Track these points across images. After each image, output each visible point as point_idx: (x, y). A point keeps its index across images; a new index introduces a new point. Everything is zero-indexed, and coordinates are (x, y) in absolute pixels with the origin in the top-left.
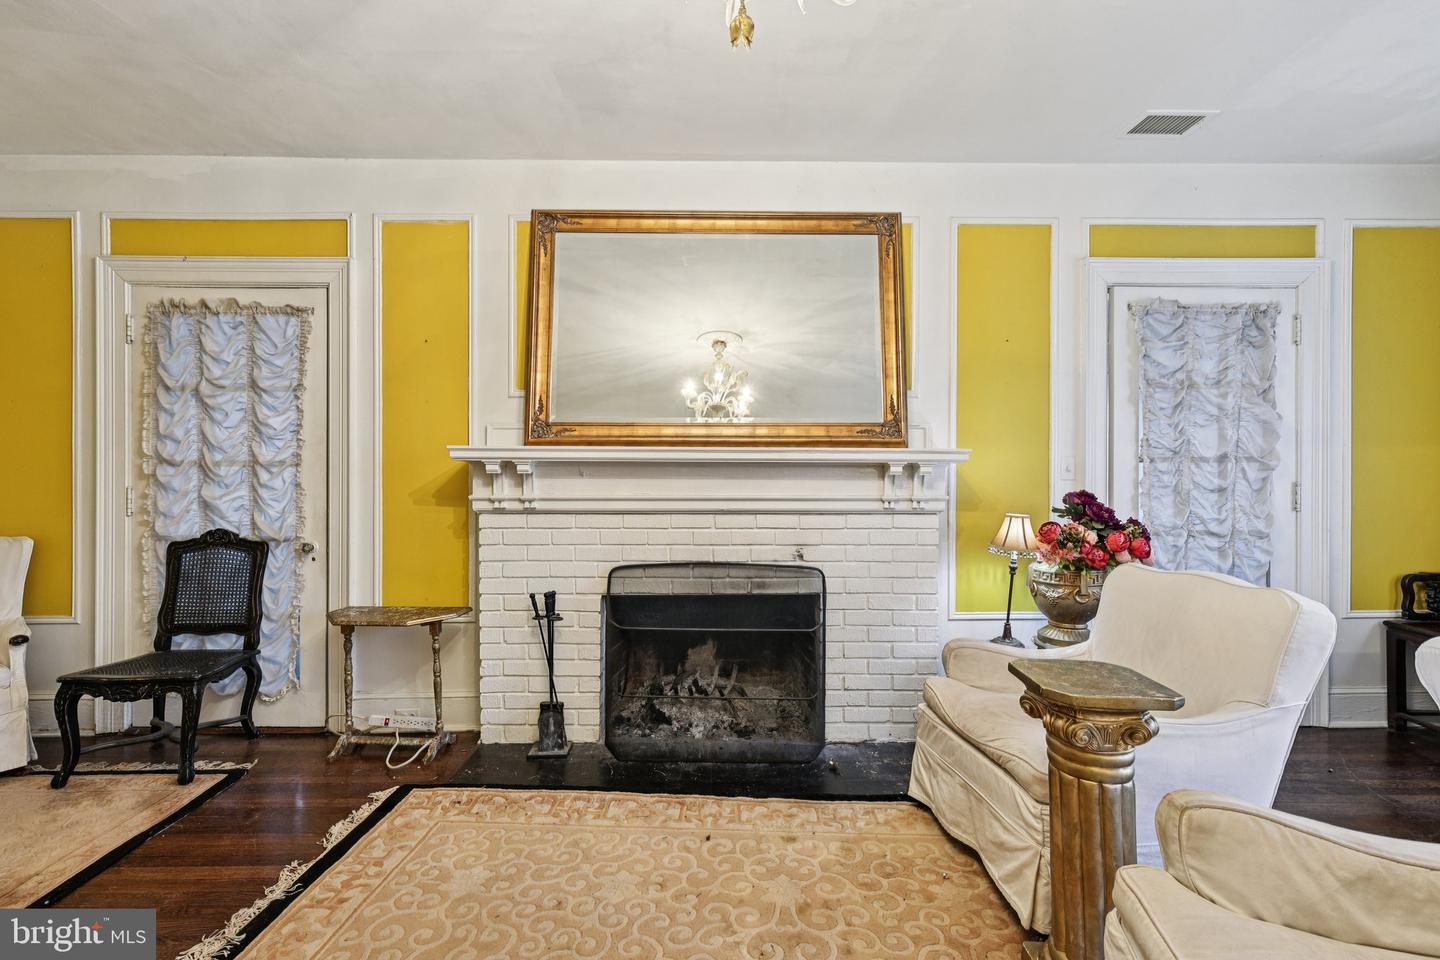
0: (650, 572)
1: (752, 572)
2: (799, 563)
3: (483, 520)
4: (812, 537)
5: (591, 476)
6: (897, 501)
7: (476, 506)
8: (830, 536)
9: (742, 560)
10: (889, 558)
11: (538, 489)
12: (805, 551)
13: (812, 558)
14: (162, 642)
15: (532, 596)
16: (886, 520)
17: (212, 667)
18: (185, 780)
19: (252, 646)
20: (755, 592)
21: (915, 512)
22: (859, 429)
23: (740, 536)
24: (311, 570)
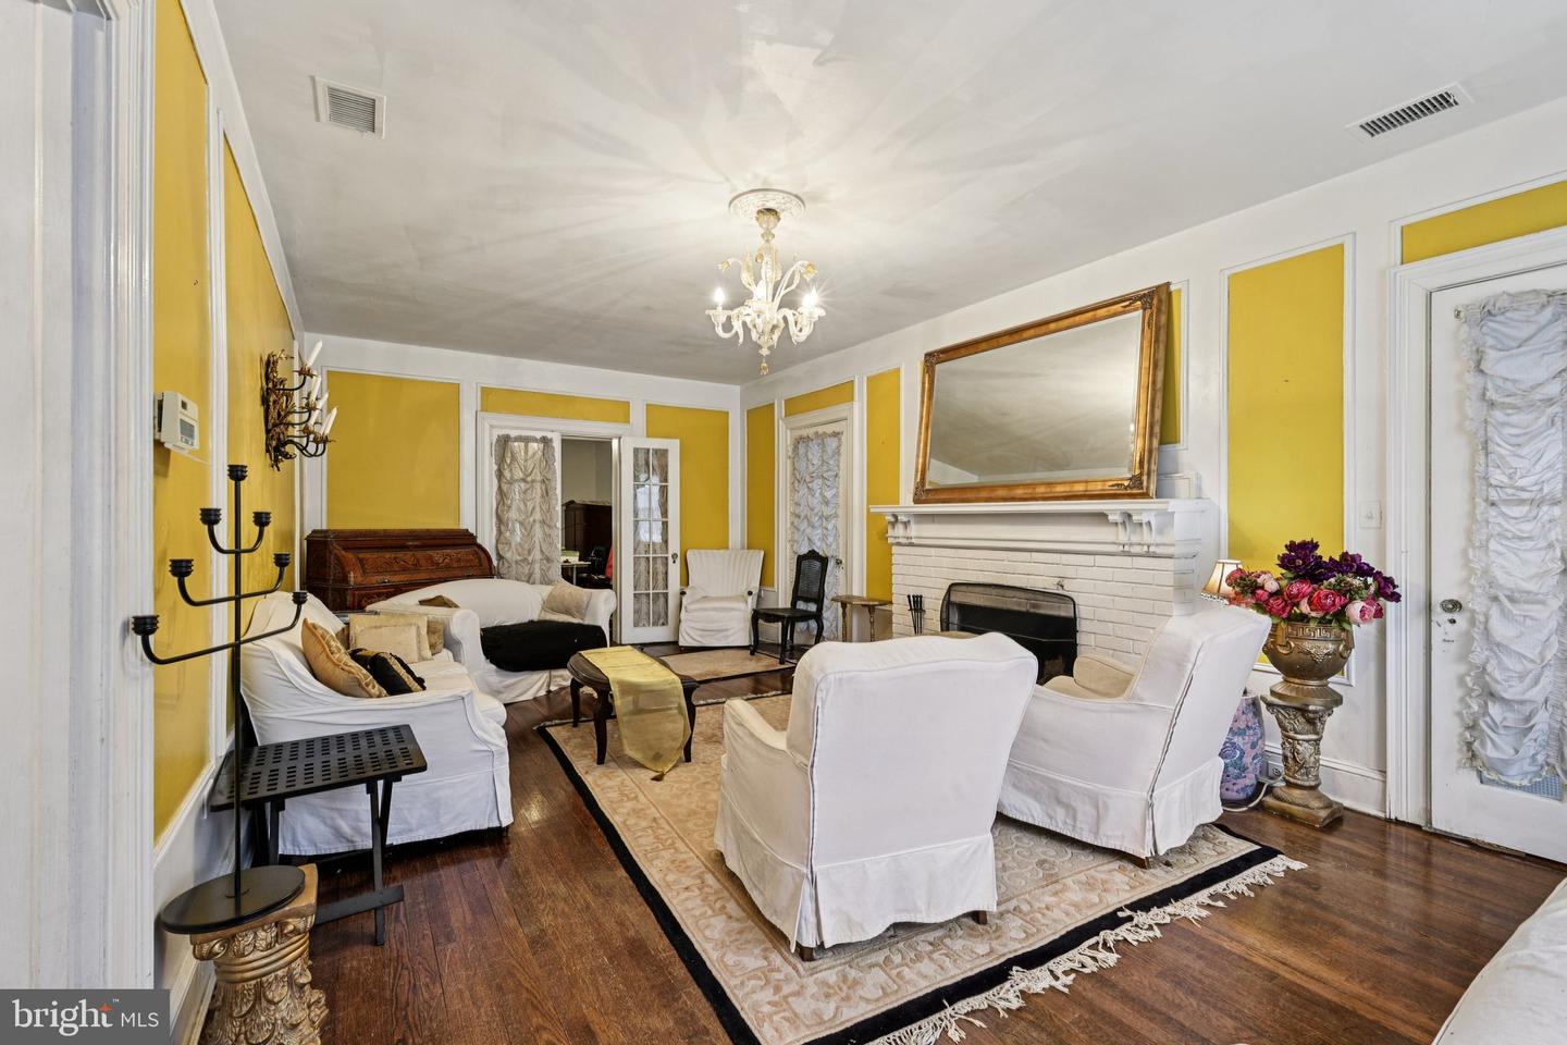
0: (970, 588)
1: (1030, 595)
2: (1061, 592)
3: (895, 549)
4: (1070, 572)
5: (939, 523)
6: (1131, 545)
7: (890, 540)
8: (1083, 572)
9: (1023, 586)
10: (1130, 594)
11: (915, 530)
12: (1066, 583)
13: (1070, 588)
14: (794, 604)
15: (909, 597)
16: (1126, 561)
17: (806, 616)
18: (782, 663)
19: (820, 609)
20: (1032, 610)
21: (1149, 555)
22: (1111, 483)
23: (1021, 567)
24: (841, 573)
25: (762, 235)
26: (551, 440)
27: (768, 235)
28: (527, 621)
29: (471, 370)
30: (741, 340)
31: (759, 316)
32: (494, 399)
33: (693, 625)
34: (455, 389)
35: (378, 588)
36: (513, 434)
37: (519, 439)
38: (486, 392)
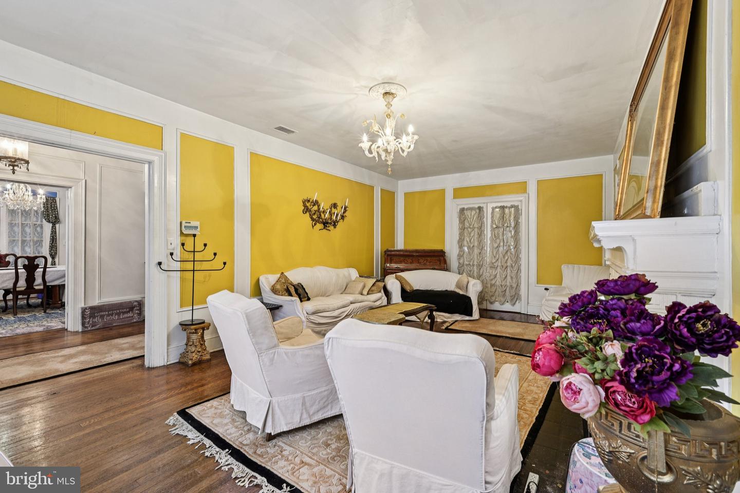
25: (386, 106)
26: (483, 207)
27: (389, 105)
28: (444, 290)
29: (449, 182)
30: (377, 159)
31: (388, 144)
32: (459, 193)
33: (546, 308)
34: (443, 191)
35: (395, 270)
36: (466, 207)
37: (468, 209)
38: (455, 190)
